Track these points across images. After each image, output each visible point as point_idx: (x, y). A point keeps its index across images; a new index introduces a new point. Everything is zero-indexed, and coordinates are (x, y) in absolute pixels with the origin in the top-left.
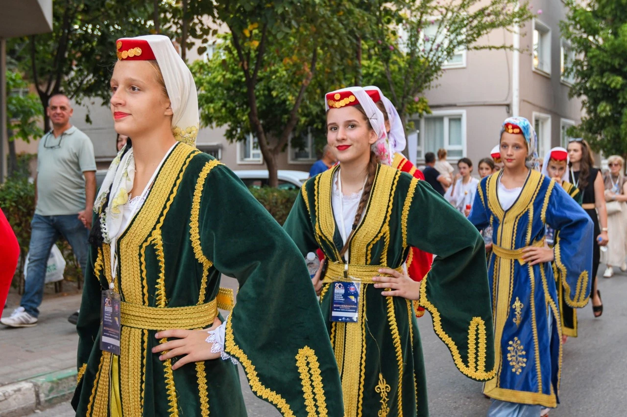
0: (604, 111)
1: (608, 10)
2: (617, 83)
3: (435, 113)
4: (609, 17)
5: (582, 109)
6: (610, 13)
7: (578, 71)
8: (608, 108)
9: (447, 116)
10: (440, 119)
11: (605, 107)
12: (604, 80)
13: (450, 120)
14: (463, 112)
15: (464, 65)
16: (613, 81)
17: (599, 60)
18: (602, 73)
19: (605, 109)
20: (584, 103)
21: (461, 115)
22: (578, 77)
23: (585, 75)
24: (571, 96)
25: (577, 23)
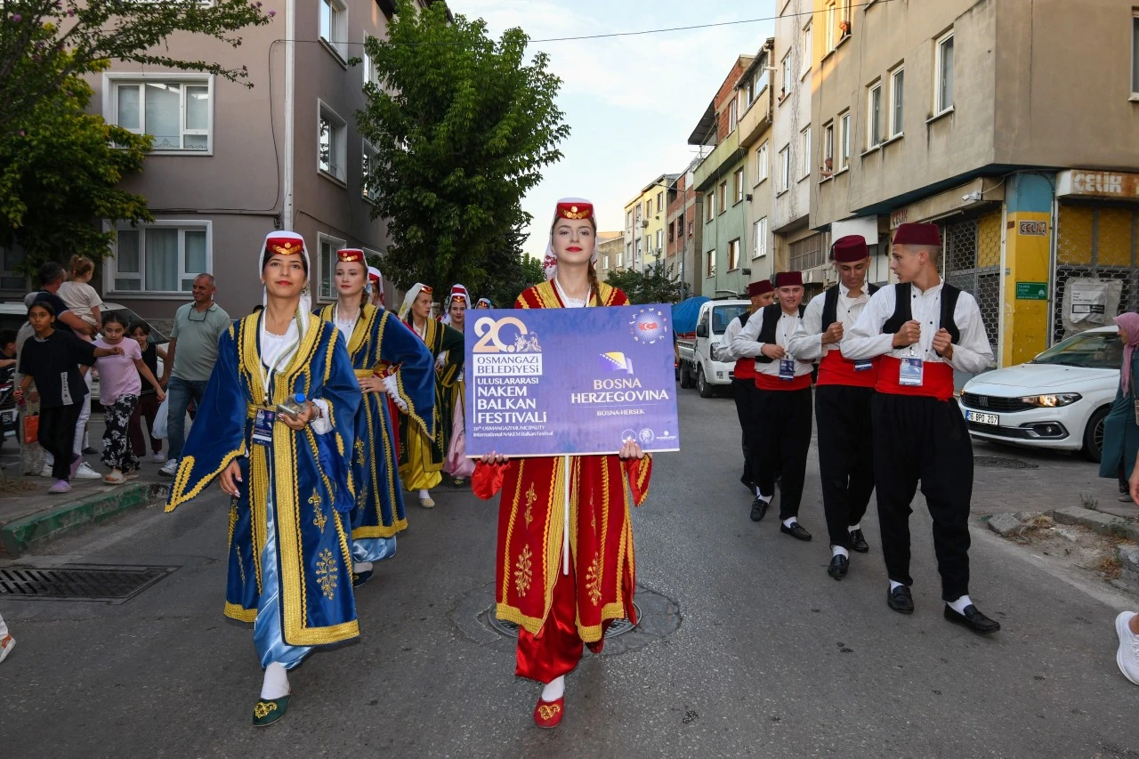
0: (414, 237)
1: (419, 104)
2: (431, 201)
3: (161, 222)
4: (421, 114)
5: (388, 234)
6: (422, 108)
7: (382, 183)
8: (419, 234)
9: (183, 227)
10: (173, 231)
11: (416, 232)
12: (415, 196)
13: (188, 234)
14: (209, 223)
15: (210, 152)
16: (425, 197)
17: (408, 168)
18: (411, 188)
19: (416, 234)
20: (390, 226)
21: (205, 227)
22: (382, 192)
23: (390, 190)
24: (374, 216)
25: (380, 117)
